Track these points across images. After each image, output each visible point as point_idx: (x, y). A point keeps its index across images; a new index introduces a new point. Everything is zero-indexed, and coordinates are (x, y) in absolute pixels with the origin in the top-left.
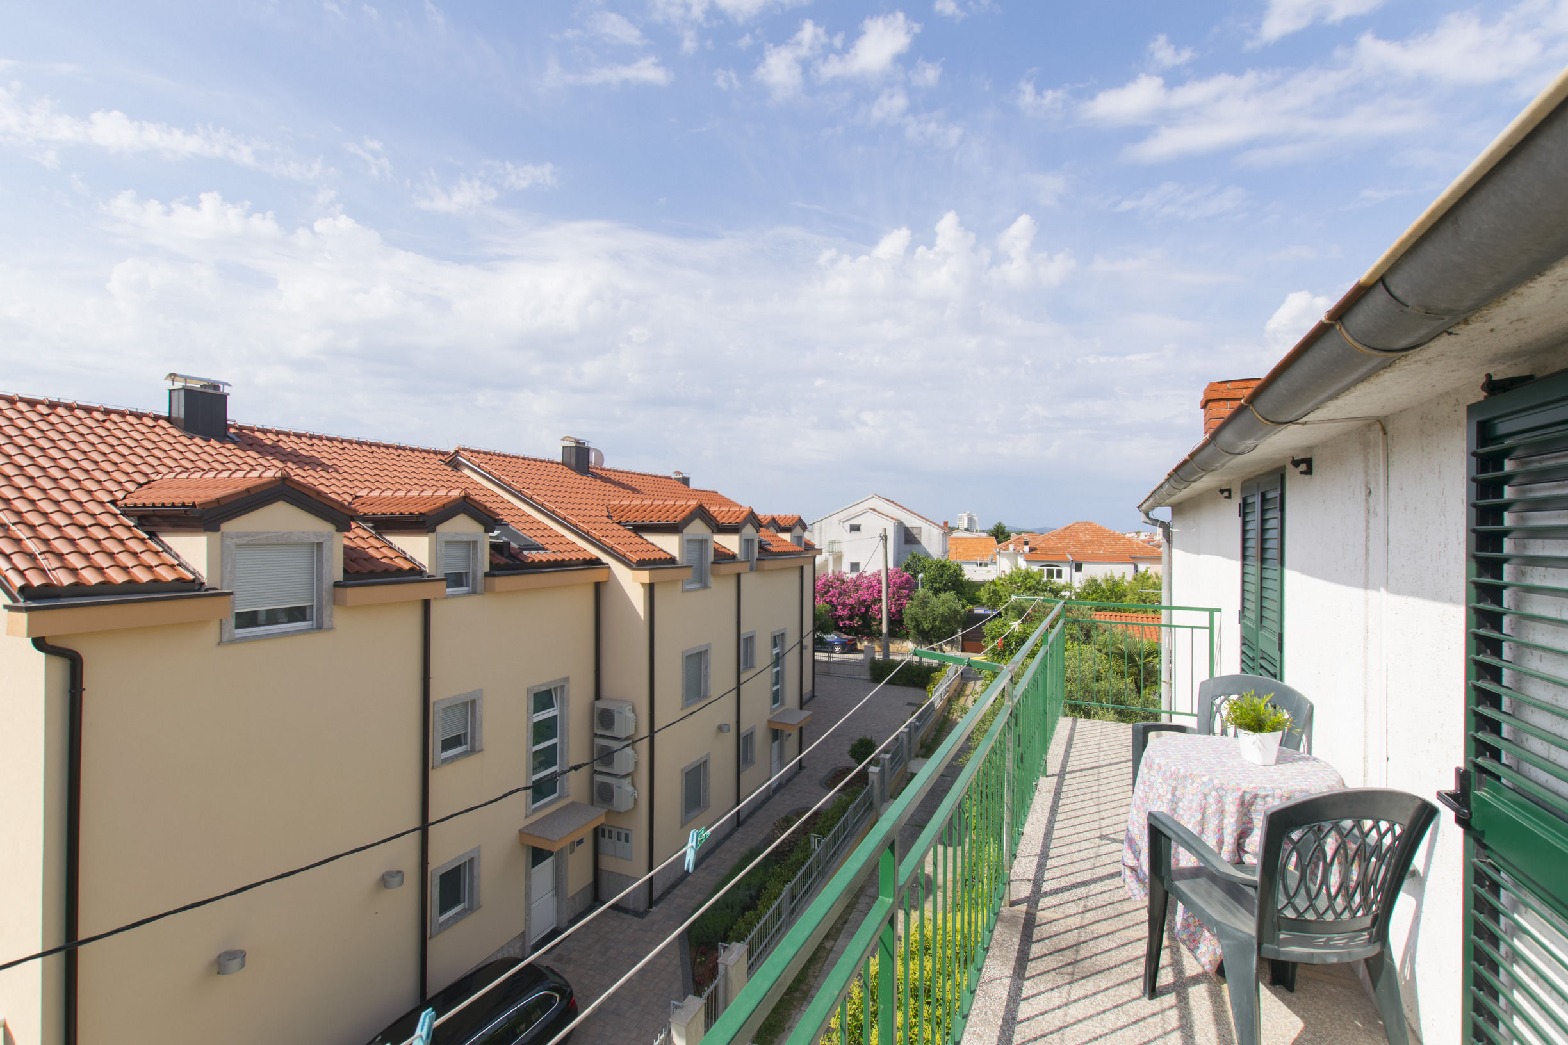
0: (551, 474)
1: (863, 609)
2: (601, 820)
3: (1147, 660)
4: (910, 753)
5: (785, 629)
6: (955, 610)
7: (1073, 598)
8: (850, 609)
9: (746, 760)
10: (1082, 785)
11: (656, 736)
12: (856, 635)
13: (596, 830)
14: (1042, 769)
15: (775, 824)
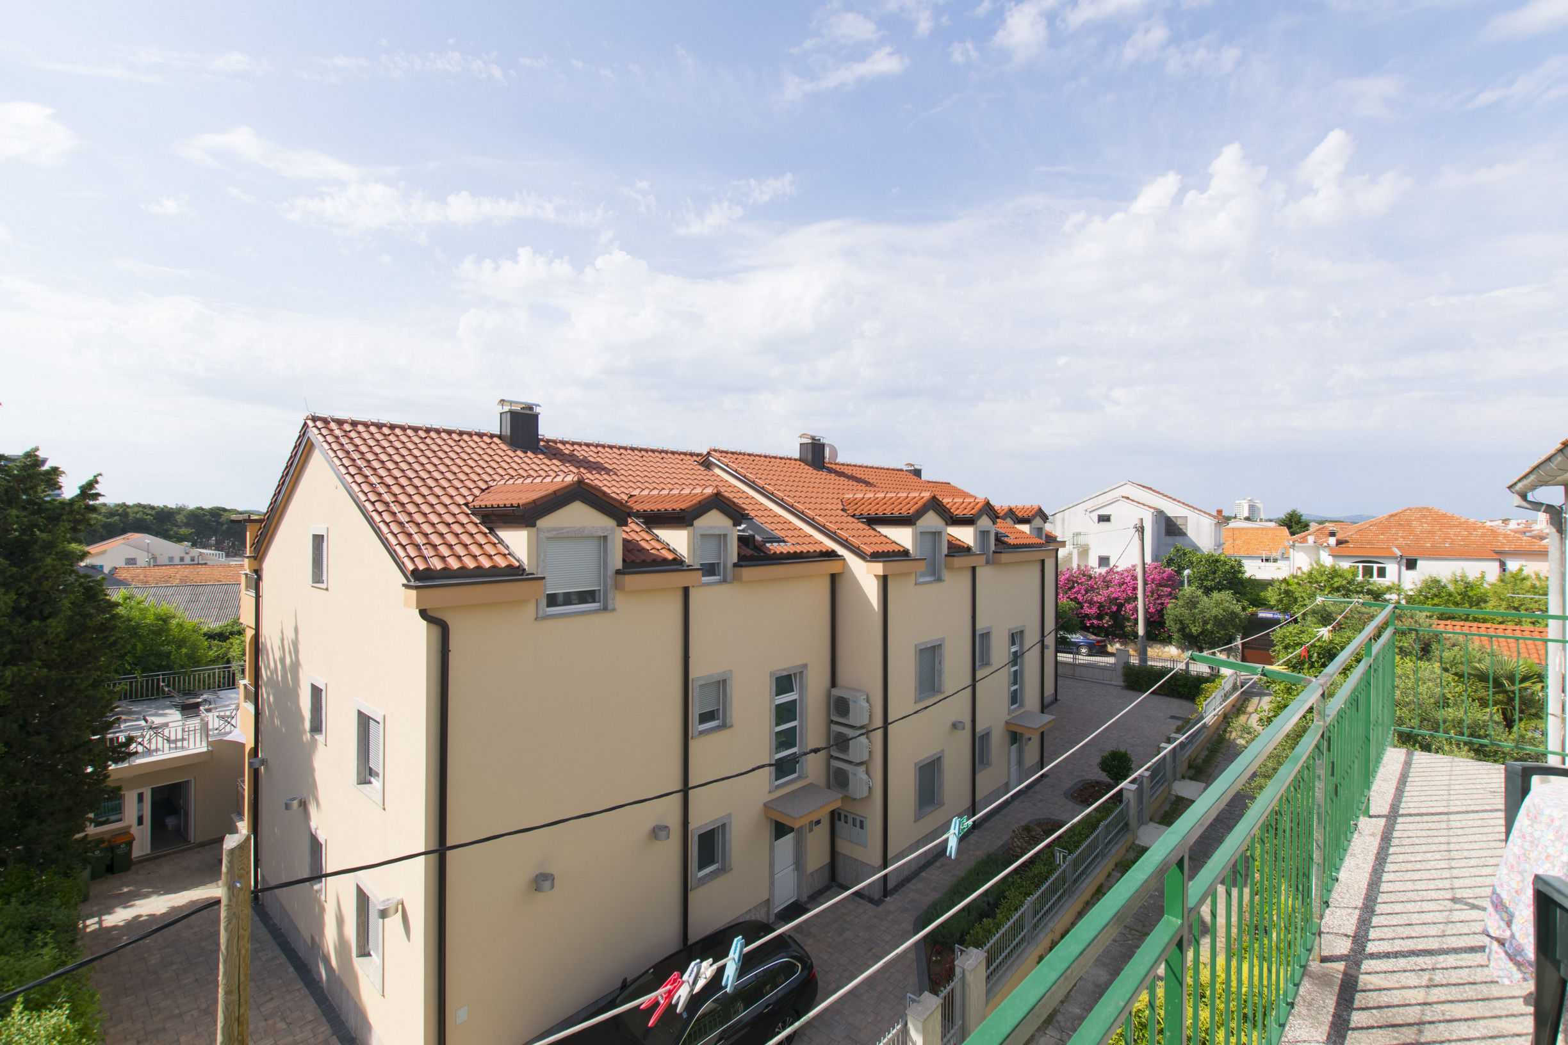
0: (790, 470)
1: (1114, 608)
2: (837, 805)
3: (1523, 685)
4: (1174, 773)
5: (1024, 626)
6: (1233, 613)
7: (1403, 602)
8: (1099, 608)
9: (982, 761)
10: (1424, 833)
11: (890, 727)
12: (1106, 636)
13: (832, 813)
14: (1363, 807)
15: (1014, 831)
